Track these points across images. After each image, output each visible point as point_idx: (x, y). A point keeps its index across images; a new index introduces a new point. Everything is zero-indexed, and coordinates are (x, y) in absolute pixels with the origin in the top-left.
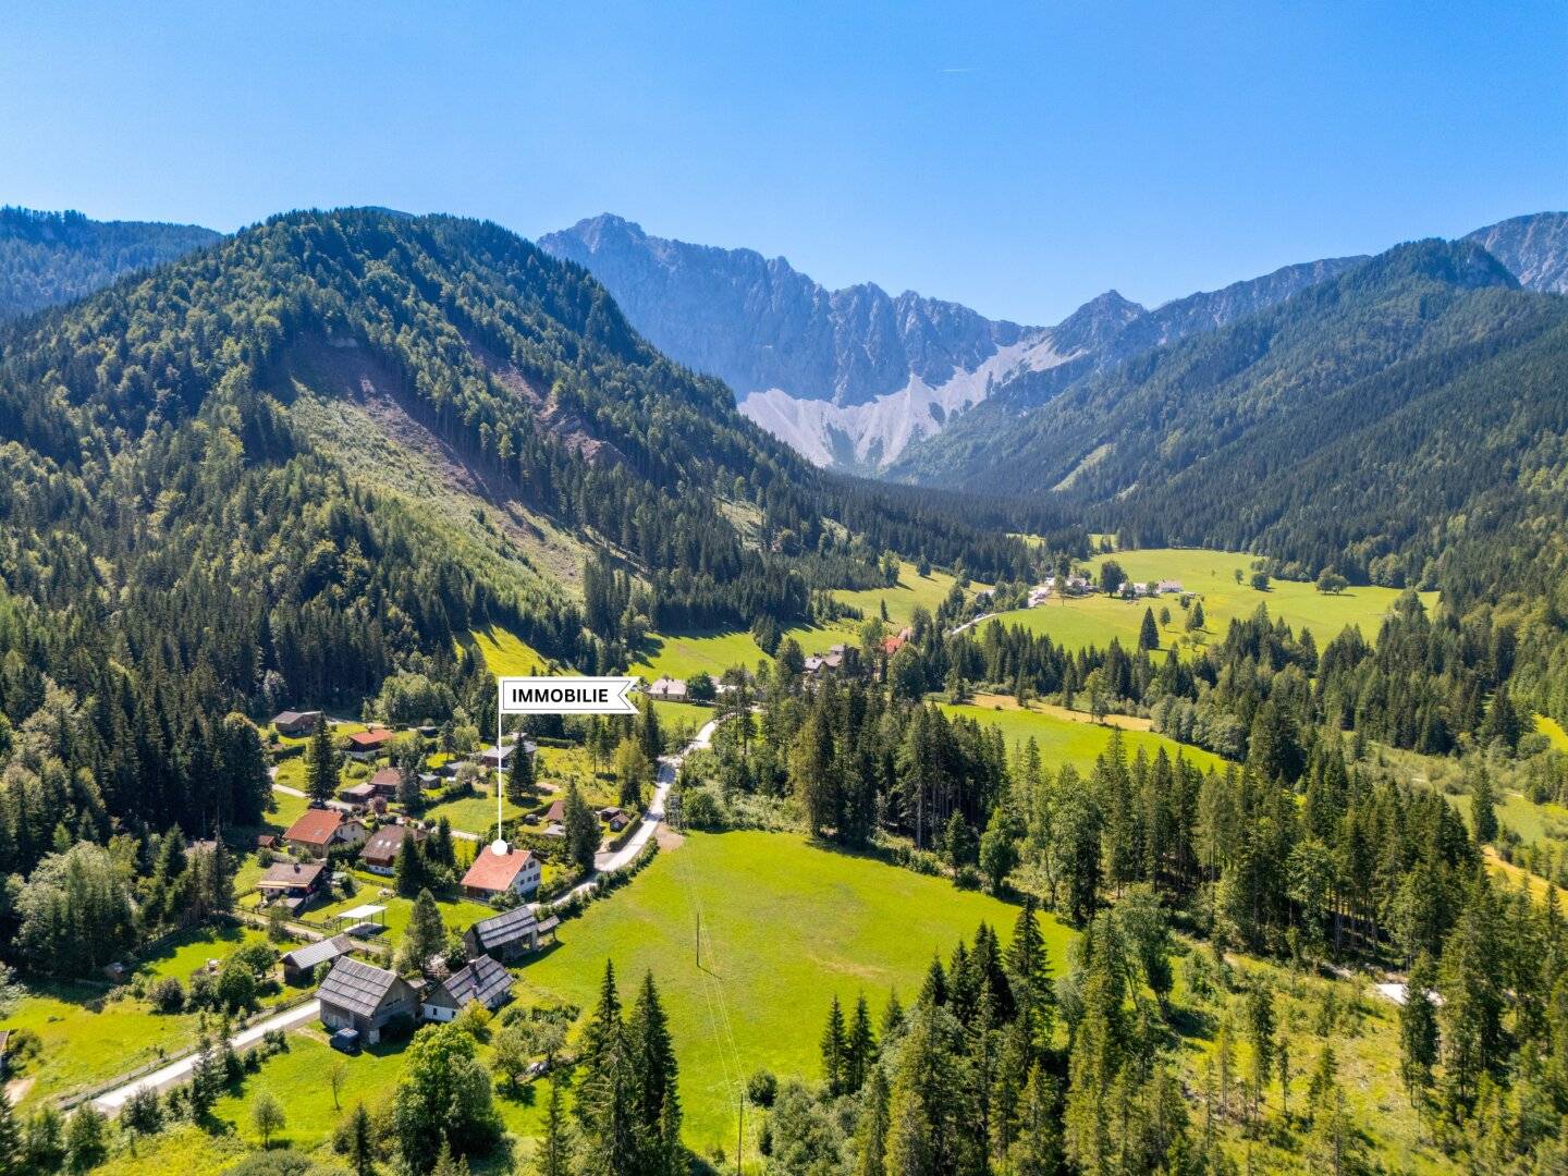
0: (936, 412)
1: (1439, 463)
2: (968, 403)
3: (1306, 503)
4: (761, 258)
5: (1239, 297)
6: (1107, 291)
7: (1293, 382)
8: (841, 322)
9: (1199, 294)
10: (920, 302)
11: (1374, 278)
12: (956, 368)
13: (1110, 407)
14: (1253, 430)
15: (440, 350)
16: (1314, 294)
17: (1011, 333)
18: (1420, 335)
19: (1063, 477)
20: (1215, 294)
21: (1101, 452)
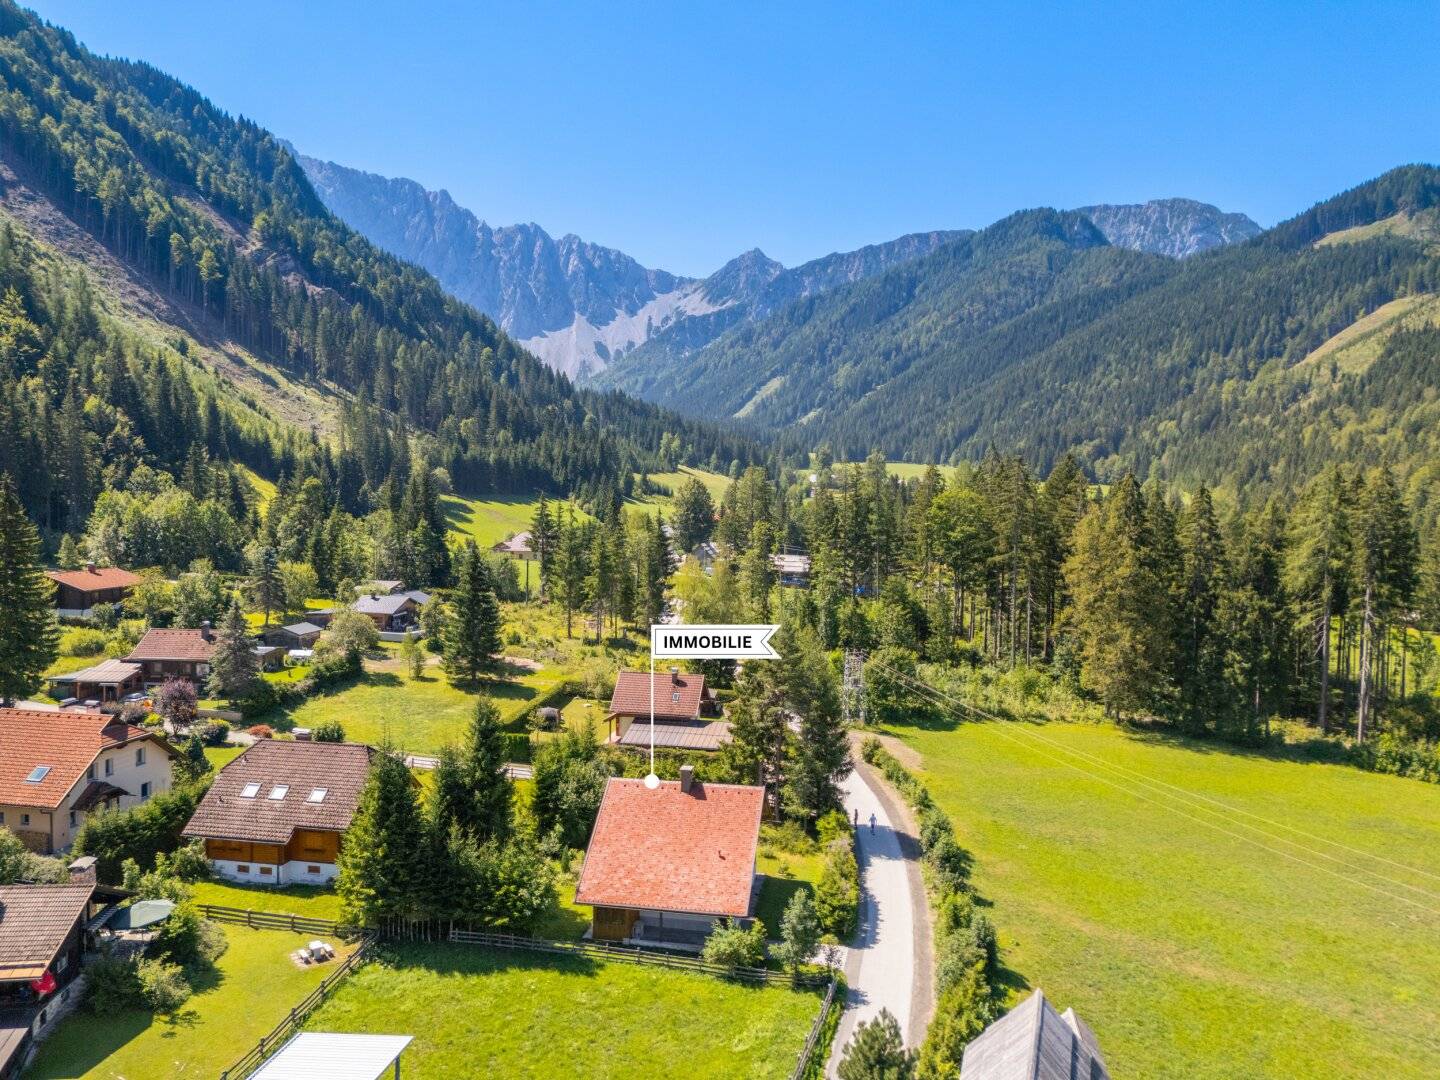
0: (601, 350)
1: (1116, 383)
2: (631, 344)
3: (999, 418)
4: (423, 190)
5: (870, 258)
6: (751, 248)
7: (950, 321)
8: (505, 258)
9: (835, 254)
10: (582, 246)
11: (1001, 239)
12: (617, 311)
13: (776, 345)
14: (922, 362)
15: (101, 151)
16: (950, 249)
17: (667, 282)
18: (1051, 283)
19: (741, 406)
20: (849, 255)
21: (775, 384)
